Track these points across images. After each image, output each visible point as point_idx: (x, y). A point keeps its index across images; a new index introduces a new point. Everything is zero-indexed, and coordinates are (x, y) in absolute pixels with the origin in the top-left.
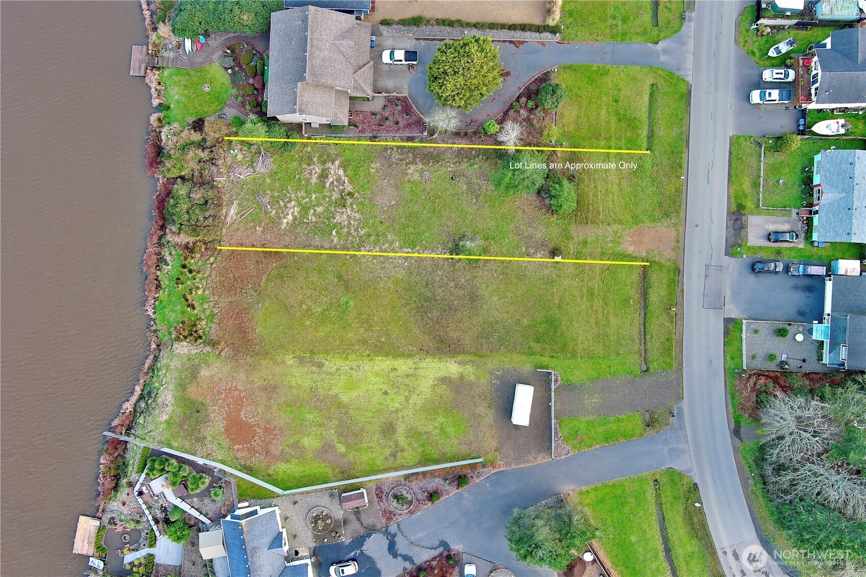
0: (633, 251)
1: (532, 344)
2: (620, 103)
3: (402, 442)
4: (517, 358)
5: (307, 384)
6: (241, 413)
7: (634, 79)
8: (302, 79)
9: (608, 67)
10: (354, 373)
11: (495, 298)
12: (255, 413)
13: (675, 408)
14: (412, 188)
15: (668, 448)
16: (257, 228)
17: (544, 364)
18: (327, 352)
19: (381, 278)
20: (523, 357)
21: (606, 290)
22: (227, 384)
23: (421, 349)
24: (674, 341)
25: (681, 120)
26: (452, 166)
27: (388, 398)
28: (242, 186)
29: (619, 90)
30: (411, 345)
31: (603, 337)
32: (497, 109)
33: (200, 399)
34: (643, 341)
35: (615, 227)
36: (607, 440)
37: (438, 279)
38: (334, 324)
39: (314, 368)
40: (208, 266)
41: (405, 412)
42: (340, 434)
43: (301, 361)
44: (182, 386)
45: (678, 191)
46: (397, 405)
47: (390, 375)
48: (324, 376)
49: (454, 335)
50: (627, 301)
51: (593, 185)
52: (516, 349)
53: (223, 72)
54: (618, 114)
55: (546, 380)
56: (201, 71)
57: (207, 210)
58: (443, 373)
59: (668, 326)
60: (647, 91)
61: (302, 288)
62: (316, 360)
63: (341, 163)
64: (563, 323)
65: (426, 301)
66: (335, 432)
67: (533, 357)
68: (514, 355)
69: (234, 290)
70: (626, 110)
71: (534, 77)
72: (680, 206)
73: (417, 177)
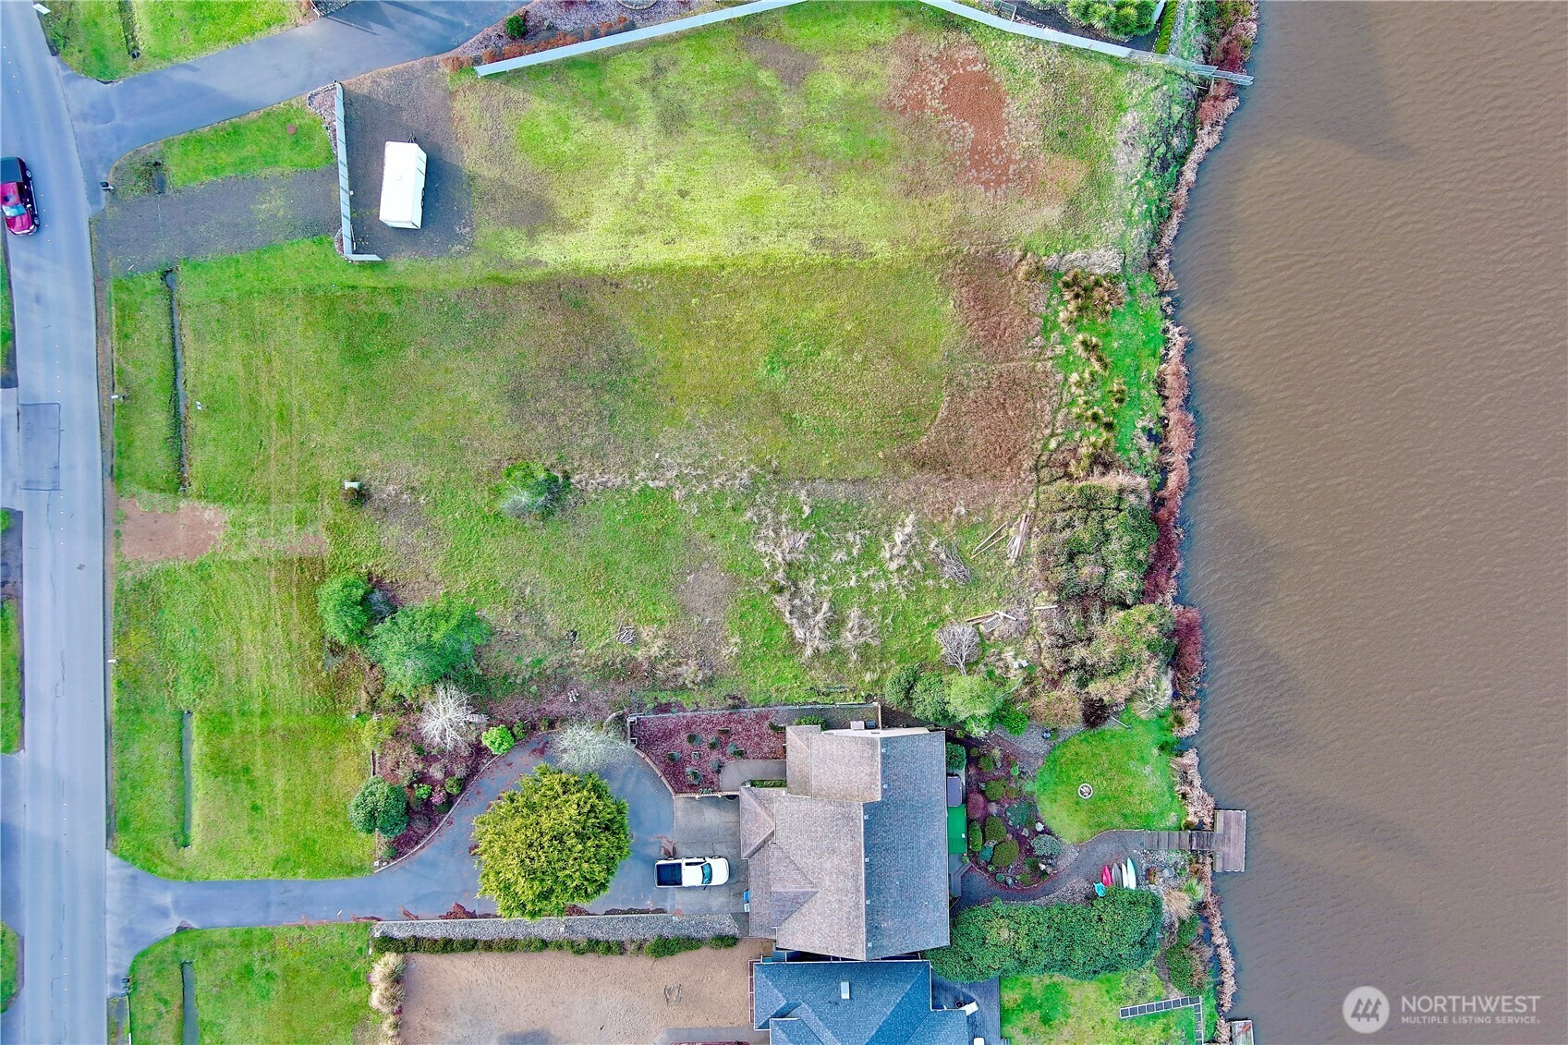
0: (205, 509)
1: (394, 310)
2: (247, 804)
3: (643, 99)
4: (423, 281)
5: (843, 204)
6: (973, 136)
7: (221, 854)
8: (871, 808)
9: (276, 875)
10: (748, 228)
11: (474, 396)
12: (946, 137)
13: (104, 202)
14: (655, 610)
15: (114, 122)
16: (963, 511)
17: (368, 272)
18: (807, 268)
19: (707, 425)
20: (410, 283)
21: (254, 428)
22: (1005, 193)
23: (617, 286)
24: (115, 335)
25: (124, 778)
26: (577, 659)
27: (677, 183)
28: (1000, 597)
29: (251, 831)
30: (638, 294)
31: (256, 335)
32: (491, 777)
33: (1057, 160)
34: (177, 331)
35: (244, 555)
36: (236, 130)
37: (592, 430)
38: (796, 326)
39: (831, 235)
40: (1059, 431)
41: (642, 158)
42: (770, 106)
43: (858, 250)
44: (1097, 183)
45: (123, 635)
46: (660, 171)
47: (677, 231)
48: (813, 221)
49: (551, 319)
50: (212, 410)
51: (294, 636)
52: (425, 298)
53: (1054, 826)
54: (250, 782)
55: (363, 240)
56: (1099, 826)
57: (1067, 542)
58: (570, 240)
59: (127, 363)
60: (196, 833)
61: (865, 394)
62: (827, 252)
63: (801, 652)
64: (336, 355)
65: (613, 384)
66: (781, 110)
67: (392, 285)
68: (429, 285)
69: (1004, 385)
70: (235, 791)
71: (421, 848)
72: (117, 604)
73: (646, 632)
